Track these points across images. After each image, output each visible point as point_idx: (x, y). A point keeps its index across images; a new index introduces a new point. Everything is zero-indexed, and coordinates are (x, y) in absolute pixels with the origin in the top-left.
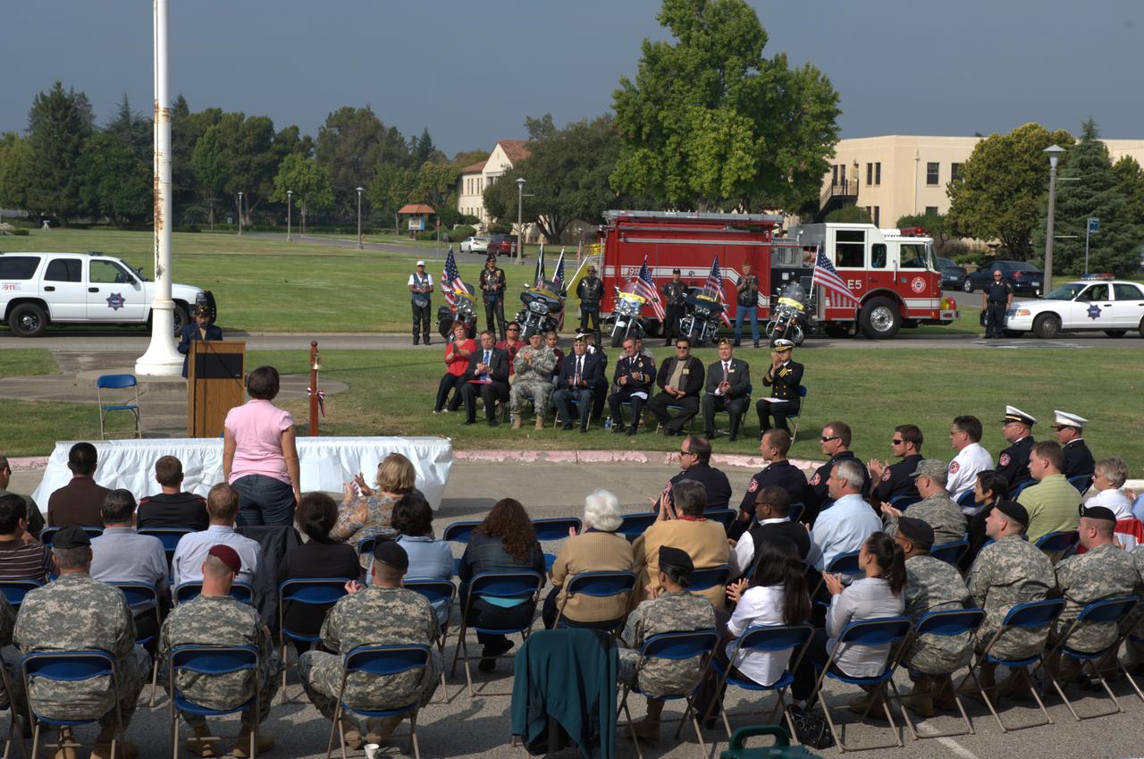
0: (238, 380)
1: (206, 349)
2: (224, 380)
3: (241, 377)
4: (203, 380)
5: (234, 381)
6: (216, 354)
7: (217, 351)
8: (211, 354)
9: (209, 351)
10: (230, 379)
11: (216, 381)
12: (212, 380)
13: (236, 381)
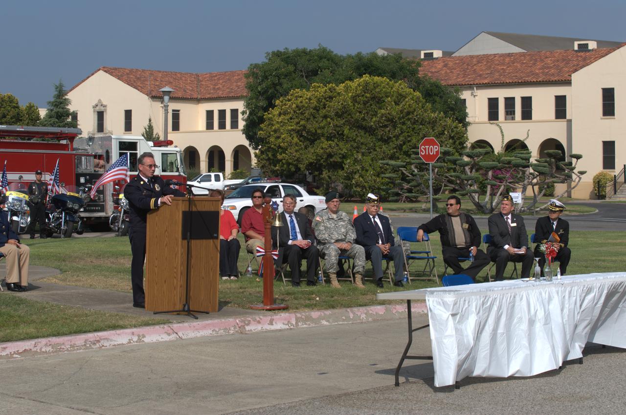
0: (214, 240)
2: (204, 241)
5: (211, 241)
6: (199, 212)
7: (199, 209)
8: (195, 212)
9: (194, 209)
10: (208, 241)
11: (198, 241)
12: (194, 241)
13: (214, 242)
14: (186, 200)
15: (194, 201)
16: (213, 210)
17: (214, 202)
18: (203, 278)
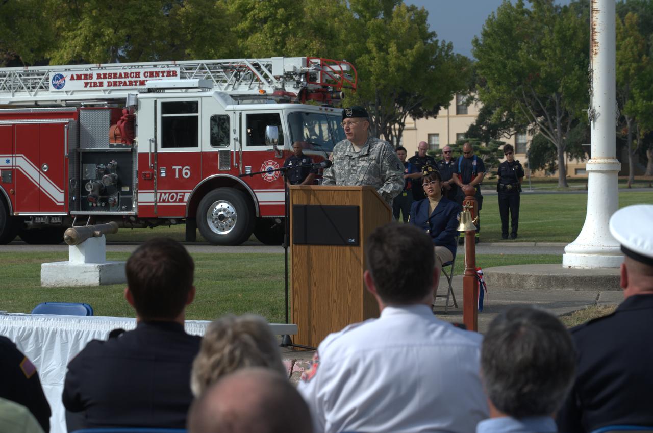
0: (354, 248)
1: (309, 199)
2: (334, 248)
3: (357, 244)
4: (305, 248)
5: (348, 248)
6: (321, 206)
7: (324, 202)
8: (314, 206)
9: (313, 202)
10: (342, 248)
11: (323, 248)
12: (317, 247)
13: (351, 250)
14: (299, 190)
15: (314, 190)
16: (348, 204)
17: (350, 192)
18: (335, 302)
